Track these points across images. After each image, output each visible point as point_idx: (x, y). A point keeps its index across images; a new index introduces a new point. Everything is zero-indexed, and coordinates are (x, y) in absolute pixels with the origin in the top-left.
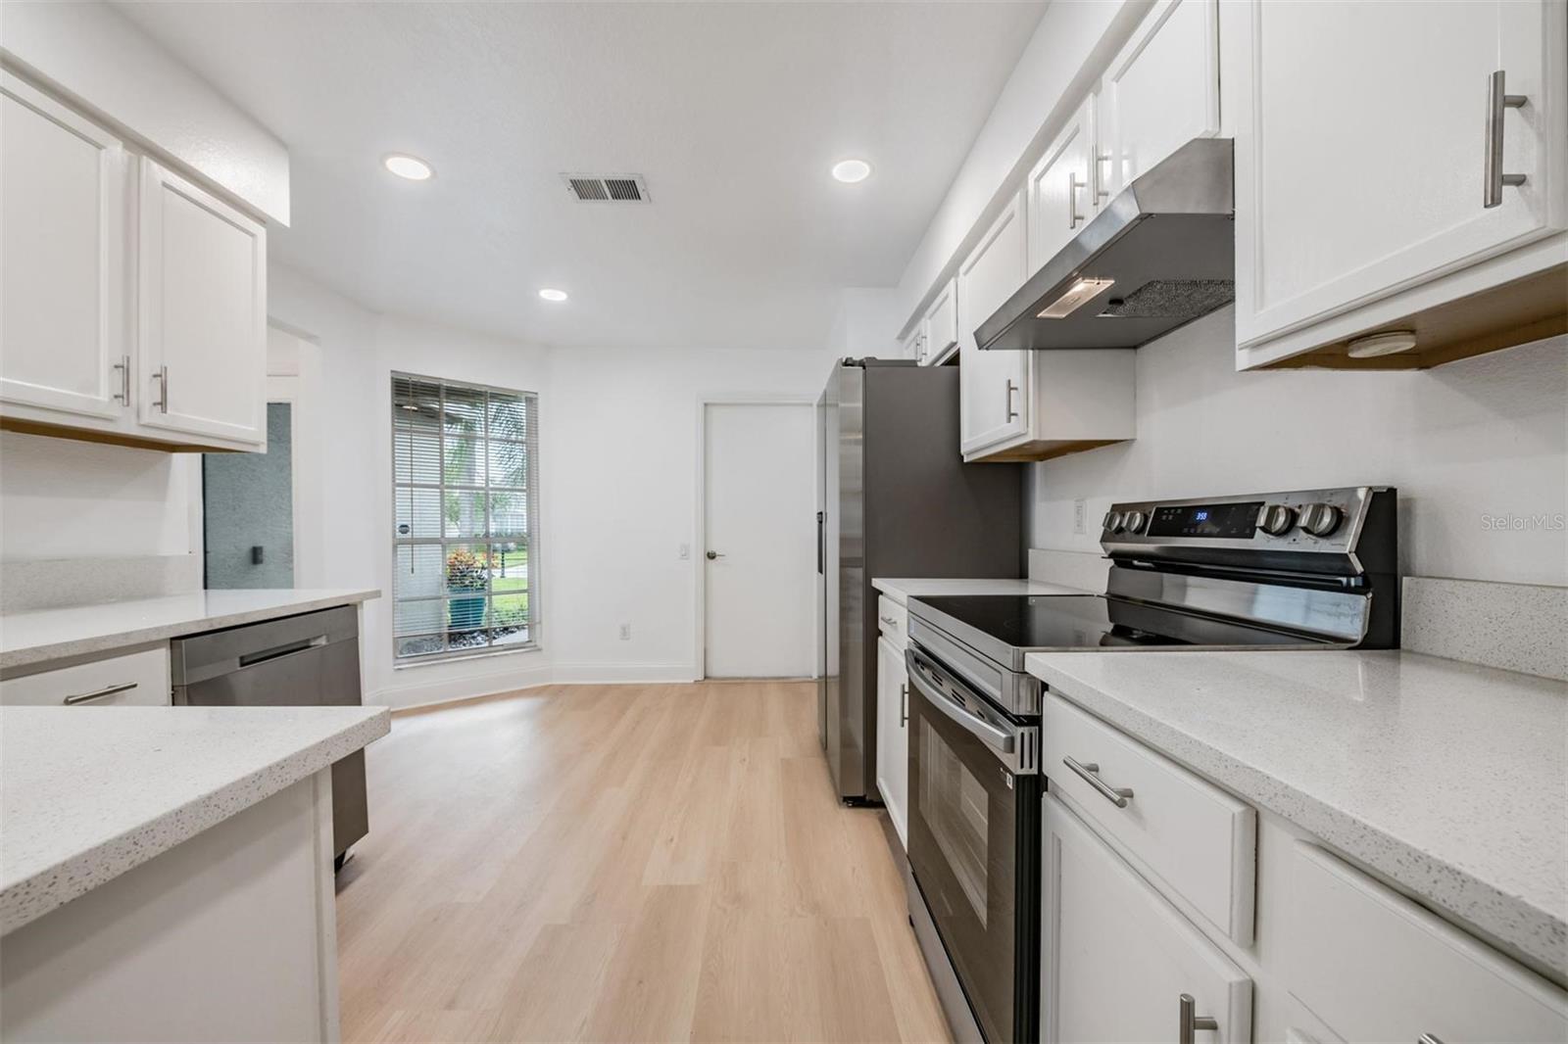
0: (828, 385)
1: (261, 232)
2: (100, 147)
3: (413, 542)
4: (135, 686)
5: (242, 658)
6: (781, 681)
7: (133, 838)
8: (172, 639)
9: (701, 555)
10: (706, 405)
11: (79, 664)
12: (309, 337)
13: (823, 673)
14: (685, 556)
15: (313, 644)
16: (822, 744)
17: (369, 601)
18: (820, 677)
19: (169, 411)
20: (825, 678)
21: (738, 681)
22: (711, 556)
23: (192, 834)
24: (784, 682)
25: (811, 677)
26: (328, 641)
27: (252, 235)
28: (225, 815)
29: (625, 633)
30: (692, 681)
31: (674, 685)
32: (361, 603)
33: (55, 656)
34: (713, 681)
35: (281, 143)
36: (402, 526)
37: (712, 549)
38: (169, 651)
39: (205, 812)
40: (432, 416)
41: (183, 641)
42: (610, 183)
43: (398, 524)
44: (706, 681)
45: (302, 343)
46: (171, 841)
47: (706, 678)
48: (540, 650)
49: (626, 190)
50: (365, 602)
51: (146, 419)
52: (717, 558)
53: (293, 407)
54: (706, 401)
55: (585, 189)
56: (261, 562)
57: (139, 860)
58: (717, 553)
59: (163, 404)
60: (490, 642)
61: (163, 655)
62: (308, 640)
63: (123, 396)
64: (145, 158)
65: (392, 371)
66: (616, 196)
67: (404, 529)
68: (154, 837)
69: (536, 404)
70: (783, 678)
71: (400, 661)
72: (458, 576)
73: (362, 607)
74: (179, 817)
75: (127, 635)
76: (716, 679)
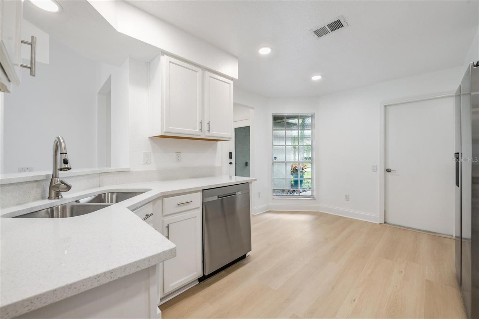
0: (462, 82)
1: (231, 82)
2: (197, 72)
3: (277, 162)
4: (192, 202)
5: (218, 196)
6: (430, 234)
7: (30, 300)
8: (202, 190)
9: (383, 171)
10: (385, 106)
11: (180, 195)
12: (252, 108)
13: (459, 235)
14: (375, 170)
15: (236, 193)
16: (458, 279)
17: (254, 182)
18: (456, 237)
19: (210, 132)
20: (460, 239)
21: (404, 228)
22: (389, 171)
23: (61, 299)
24: (434, 236)
25: (452, 236)
26: (241, 193)
27: (229, 84)
28: (79, 292)
29: (347, 198)
30: (378, 223)
31: (369, 222)
32: (251, 182)
33: (176, 193)
34: (389, 225)
35: (236, 57)
36: (275, 157)
37: (389, 167)
38: (201, 193)
39: (69, 291)
40: (289, 124)
41: (204, 191)
42: (329, 25)
43: (274, 157)
44: (385, 224)
45: (251, 110)
46: (49, 302)
47: (385, 223)
48: (315, 199)
49: (337, 25)
50: (253, 182)
51: (206, 134)
52: (391, 171)
53: (250, 127)
54: (385, 105)
55: (320, 33)
56: (247, 166)
57: (33, 308)
58: (392, 170)
59: (209, 130)
60: (299, 194)
61: (200, 194)
62: (235, 192)
63: (201, 130)
64: (206, 72)
65: (272, 113)
66: (332, 30)
67: (275, 158)
68: (41, 300)
69: (315, 117)
70: (432, 232)
71: (274, 196)
72: (295, 172)
73: (252, 183)
74: (54, 292)
75: (191, 189)
76: (390, 224)
